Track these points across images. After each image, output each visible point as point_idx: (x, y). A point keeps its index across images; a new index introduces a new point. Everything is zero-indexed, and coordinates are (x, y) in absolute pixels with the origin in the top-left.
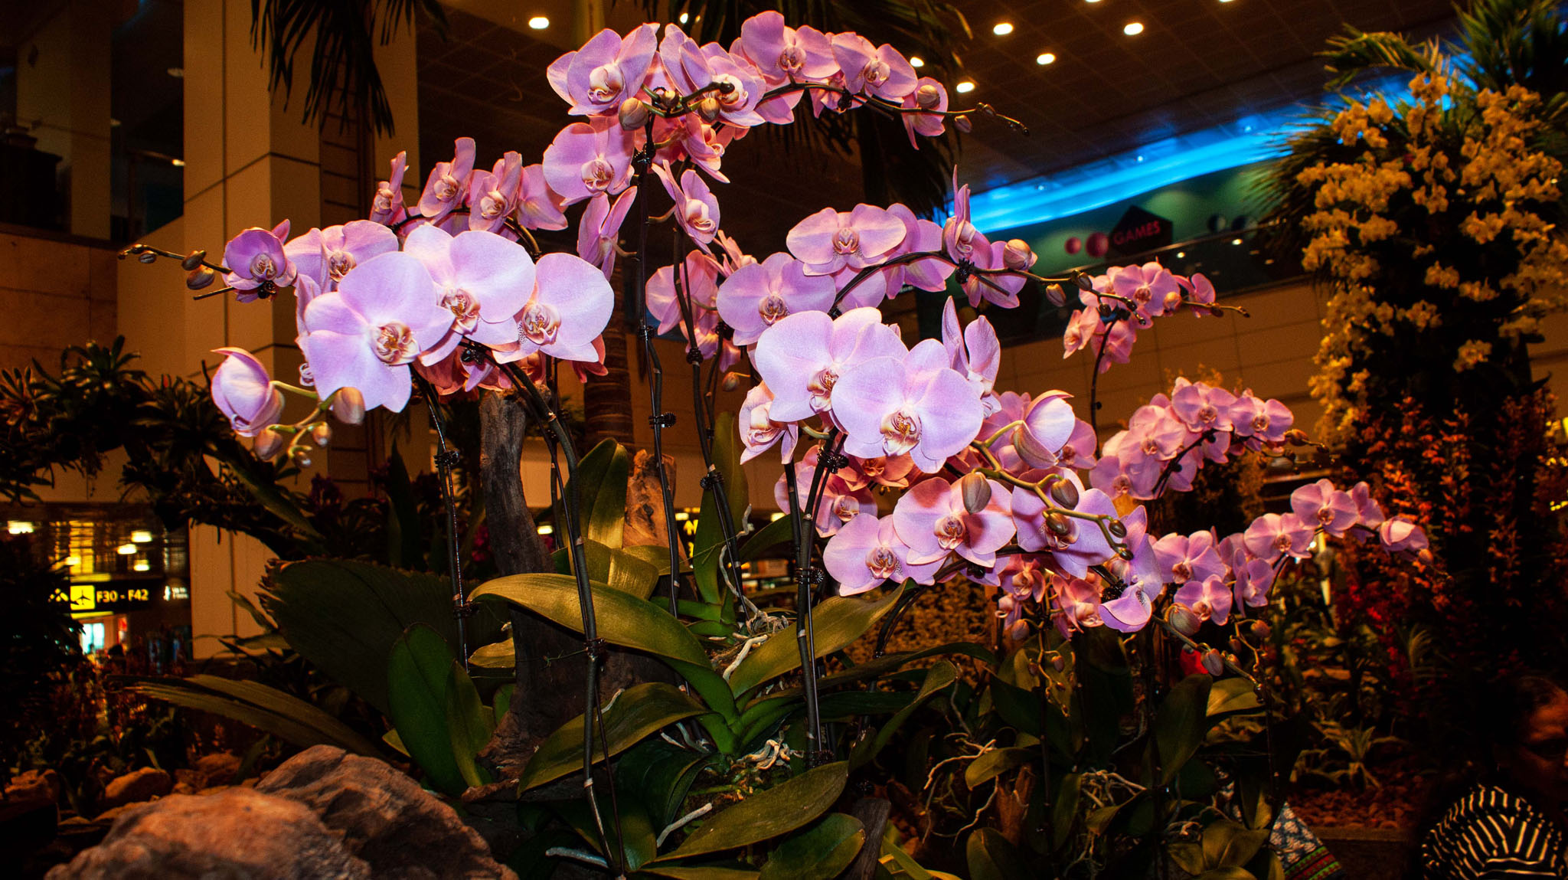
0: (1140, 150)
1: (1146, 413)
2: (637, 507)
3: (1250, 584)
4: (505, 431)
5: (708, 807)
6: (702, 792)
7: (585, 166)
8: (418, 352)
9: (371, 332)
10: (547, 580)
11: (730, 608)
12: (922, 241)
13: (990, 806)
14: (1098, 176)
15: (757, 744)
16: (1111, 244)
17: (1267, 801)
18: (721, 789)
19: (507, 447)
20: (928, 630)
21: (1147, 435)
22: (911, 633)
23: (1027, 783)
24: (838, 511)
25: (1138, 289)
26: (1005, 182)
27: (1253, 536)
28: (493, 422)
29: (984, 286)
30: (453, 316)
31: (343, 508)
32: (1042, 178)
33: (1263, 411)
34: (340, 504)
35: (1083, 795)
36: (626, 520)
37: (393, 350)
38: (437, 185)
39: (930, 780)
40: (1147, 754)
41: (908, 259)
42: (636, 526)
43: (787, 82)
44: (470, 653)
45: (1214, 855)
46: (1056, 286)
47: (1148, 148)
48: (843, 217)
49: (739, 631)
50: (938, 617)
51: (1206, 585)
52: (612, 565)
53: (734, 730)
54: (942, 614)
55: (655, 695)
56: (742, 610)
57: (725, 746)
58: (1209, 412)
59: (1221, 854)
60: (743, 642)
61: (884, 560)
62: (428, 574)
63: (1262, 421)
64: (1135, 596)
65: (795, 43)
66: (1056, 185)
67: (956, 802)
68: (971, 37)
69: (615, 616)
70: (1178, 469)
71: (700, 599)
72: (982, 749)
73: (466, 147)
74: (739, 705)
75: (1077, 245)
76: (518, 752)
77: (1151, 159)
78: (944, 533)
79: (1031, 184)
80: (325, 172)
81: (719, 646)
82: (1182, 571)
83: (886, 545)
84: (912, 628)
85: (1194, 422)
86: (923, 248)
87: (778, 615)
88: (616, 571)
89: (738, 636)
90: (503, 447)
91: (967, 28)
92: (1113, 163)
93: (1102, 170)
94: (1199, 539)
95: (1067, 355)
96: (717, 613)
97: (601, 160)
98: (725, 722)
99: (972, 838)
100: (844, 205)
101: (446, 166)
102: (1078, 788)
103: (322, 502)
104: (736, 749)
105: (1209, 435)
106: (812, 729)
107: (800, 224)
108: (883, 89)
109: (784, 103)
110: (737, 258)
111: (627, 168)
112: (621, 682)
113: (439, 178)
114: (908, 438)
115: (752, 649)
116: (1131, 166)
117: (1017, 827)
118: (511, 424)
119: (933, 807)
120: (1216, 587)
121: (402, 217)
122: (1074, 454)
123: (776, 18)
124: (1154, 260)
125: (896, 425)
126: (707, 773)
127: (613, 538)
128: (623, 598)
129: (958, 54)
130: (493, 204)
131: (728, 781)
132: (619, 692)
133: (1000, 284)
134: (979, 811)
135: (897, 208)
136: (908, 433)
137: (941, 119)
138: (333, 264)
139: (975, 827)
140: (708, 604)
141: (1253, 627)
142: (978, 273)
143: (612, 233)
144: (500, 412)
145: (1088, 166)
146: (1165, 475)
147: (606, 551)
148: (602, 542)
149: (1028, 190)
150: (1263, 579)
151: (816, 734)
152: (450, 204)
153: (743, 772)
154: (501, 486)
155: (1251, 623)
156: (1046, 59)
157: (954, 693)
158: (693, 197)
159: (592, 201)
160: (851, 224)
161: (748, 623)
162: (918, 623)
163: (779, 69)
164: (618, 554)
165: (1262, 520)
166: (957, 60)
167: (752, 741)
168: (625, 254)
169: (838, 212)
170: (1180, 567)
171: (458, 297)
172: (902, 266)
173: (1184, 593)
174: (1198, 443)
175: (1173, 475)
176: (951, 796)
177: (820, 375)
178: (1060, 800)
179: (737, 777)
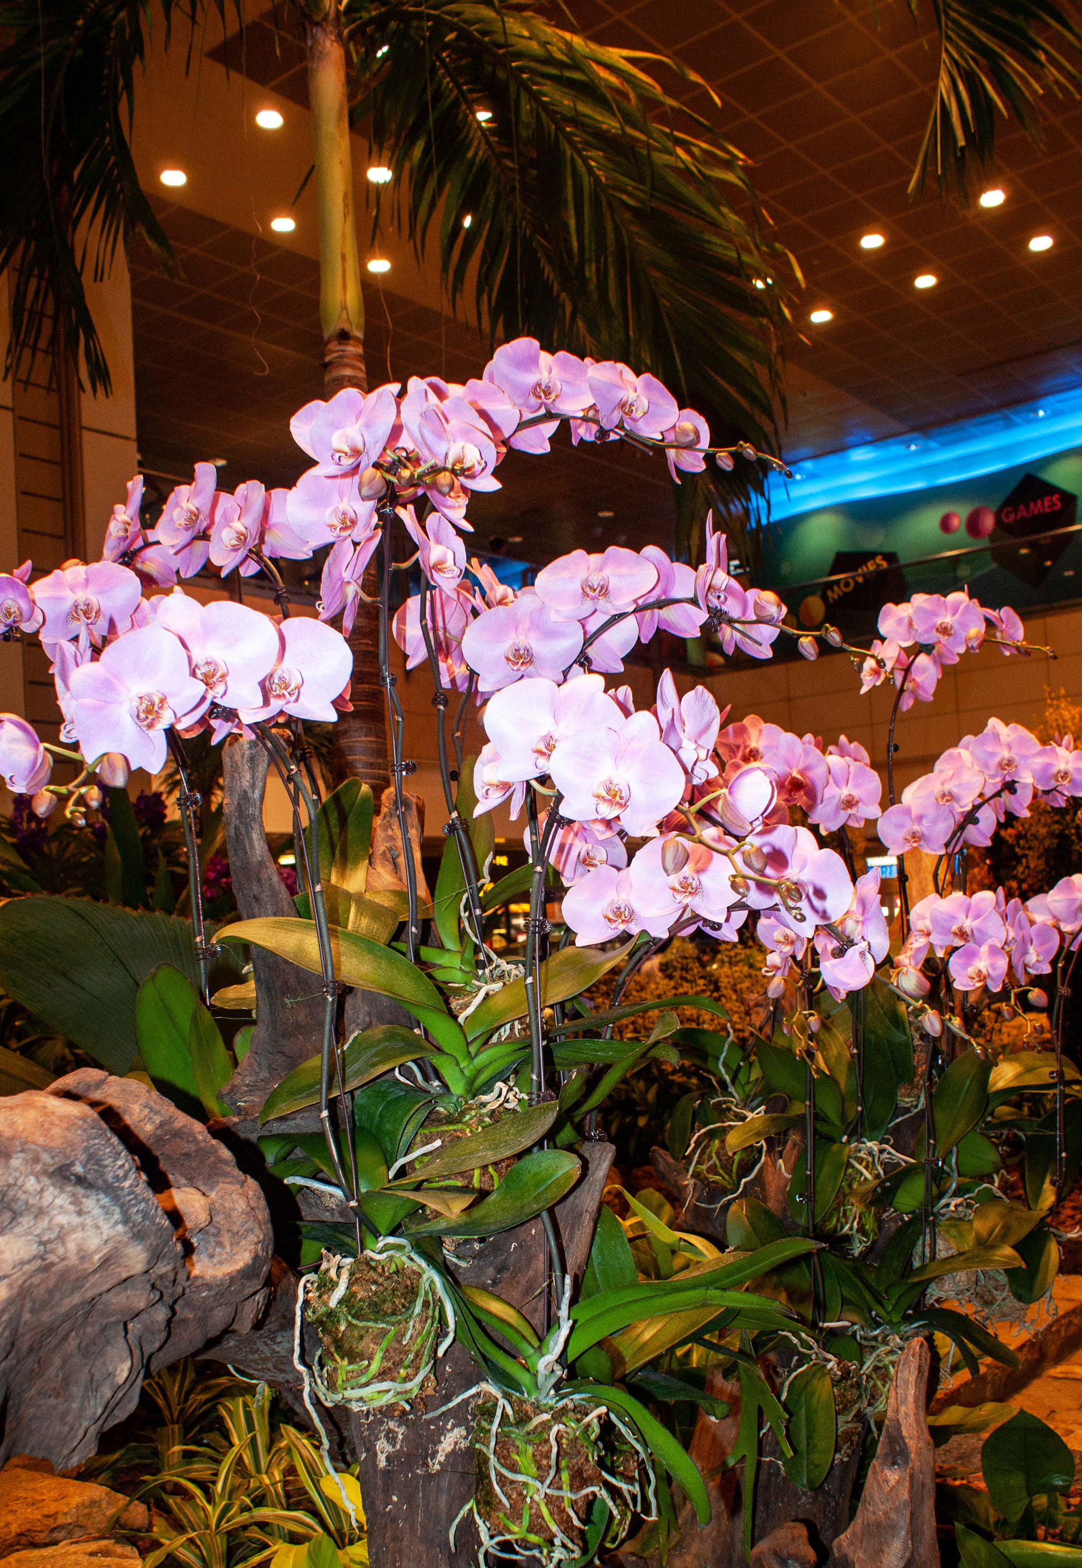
0: (1043, 402)
1: (951, 757)
2: (383, 848)
3: (1031, 950)
4: (248, 776)
5: (438, 1143)
6: (434, 1130)
7: (328, 512)
8: (173, 720)
9: (131, 700)
10: (288, 923)
11: (469, 954)
12: (676, 586)
13: (755, 1177)
14: (985, 434)
15: (488, 1087)
16: (998, 522)
17: (1053, 1183)
18: (451, 1127)
19: (249, 791)
20: (735, 991)
21: (943, 784)
22: (715, 994)
23: (795, 1152)
24: (584, 861)
25: (939, 622)
26: (869, 438)
27: (1057, 898)
28: (236, 768)
29: (738, 636)
30: (204, 687)
31: (50, 832)
32: (915, 435)
33: (1067, 763)
34: (46, 828)
35: (849, 1165)
36: (370, 863)
37: (150, 717)
38: (176, 513)
39: (693, 1145)
40: (924, 1127)
41: (661, 604)
42: (380, 869)
43: (542, 411)
44: (211, 995)
45: (985, 1234)
46: (810, 638)
47: (1051, 399)
48: (595, 558)
49: (478, 978)
50: (750, 976)
51: (984, 949)
52: (353, 910)
53: (467, 1073)
54: (753, 972)
55: (390, 1036)
56: (481, 957)
57: (458, 1088)
58: (1010, 763)
59: (990, 1234)
60: (479, 988)
61: (620, 913)
62: (157, 913)
63: (1065, 775)
64: (857, 955)
65: (550, 372)
66: (933, 444)
67: (721, 1171)
68: (803, 286)
69: (354, 961)
70: (976, 821)
71: (441, 947)
72: (750, 1116)
73: (206, 472)
74: (473, 1049)
75: (955, 522)
76: (260, 1090)
77: (1056, 414)
78: (678, 887)
79: (902, 442)
80: (20, 419)
81: (458, 992)
82: (962, 934)
83: (622, 898)
84: (717, 989)
85: (992, 772)
86: (677, 594)
87: (516, 963)
88: (356, 916)
89: (477, 983)
90: (245, 792)
91: (799, 275)
92: (1006, 418)
93: (991, 427)
94: (982, 900)
95: (864, 690)
96: (456, 961)
97: (344, 506)
98: (458, 1064)
99: (734, 1208)
100: (596, 546)
101: (184, 489)
102: (845, 1158)
103: (25, 825)
104: (468, 1091)
105: (1010, 787)
106: (536, 1070)
107: (550, 566)
108: (640, 424)
109: (540, 431)
110: (492, 588)
111: (371, 517)
112: (358, 1025)
113: (177, 505)
114: (618, 803)
115: (487, 994)
116: (1029, 422)
117: (781, 1198)
118: (253, 769)
119: (696, 1175)
120: (993, 951)
121: (139, 543)
122: (857, 802)
123: (531, 344)
124: (962, 590)
125: (608, 790)
126: (438, 1112)
127: (355, 881)
128: (363, 942)
129: (787, 306)
130: (235, 535)
131: (458, 1121)
132: (356, 1034)
133: (754, 634)
134: (743, 1181)
135: (652, 551)
136: (618, 799)
137: (702, 455)
138: (76, 607)
139: (736, 1198)
140: (448, 950)
141: (1030, 995)
142: (731, 622)
143: (356, 576)
144: (243, 757)
145: (979, 420)
146: (961, 827)
147: (348, 896)
148: (345, 887)
149: (896, 449)
150: (1047, 946)
151: (539, 1076)
152: (190, 532)
153: (473, 1113)
154: (243, 829)
155: (1030, 991)
156: (925, 282)
157: (724, 1055)
158: (438, 542)
159: (335, 547)
160: (601, 569)
161: (487, 971)
162: (724, 982)
163: (533, 400)
164: (359, 899)
165: (1069, 881)
166: (787, 312)
167: (484, 1084)
168: (368, 599)
169: (589, 553)
170: (960, 929)
171: (207, 663)
172: (656, 610)
173: (960, 956)
174: (998, 794)
175: (970, 827)
176: (715, 1164)
177: (544, 738)
178: (825, 1170)
179: (468, 1117)
